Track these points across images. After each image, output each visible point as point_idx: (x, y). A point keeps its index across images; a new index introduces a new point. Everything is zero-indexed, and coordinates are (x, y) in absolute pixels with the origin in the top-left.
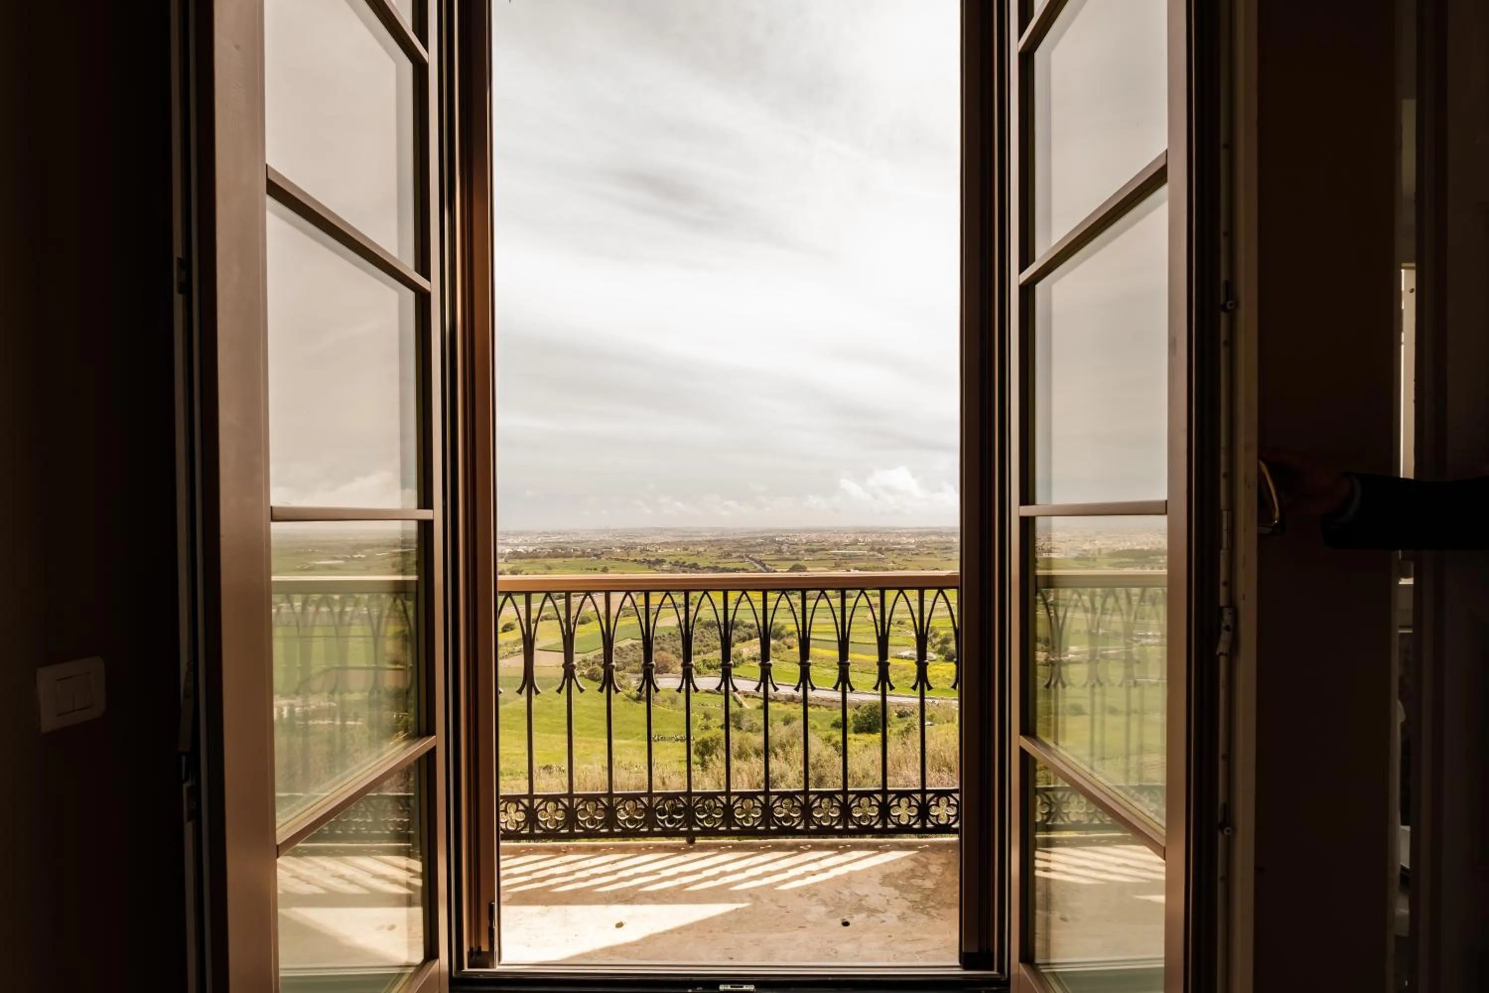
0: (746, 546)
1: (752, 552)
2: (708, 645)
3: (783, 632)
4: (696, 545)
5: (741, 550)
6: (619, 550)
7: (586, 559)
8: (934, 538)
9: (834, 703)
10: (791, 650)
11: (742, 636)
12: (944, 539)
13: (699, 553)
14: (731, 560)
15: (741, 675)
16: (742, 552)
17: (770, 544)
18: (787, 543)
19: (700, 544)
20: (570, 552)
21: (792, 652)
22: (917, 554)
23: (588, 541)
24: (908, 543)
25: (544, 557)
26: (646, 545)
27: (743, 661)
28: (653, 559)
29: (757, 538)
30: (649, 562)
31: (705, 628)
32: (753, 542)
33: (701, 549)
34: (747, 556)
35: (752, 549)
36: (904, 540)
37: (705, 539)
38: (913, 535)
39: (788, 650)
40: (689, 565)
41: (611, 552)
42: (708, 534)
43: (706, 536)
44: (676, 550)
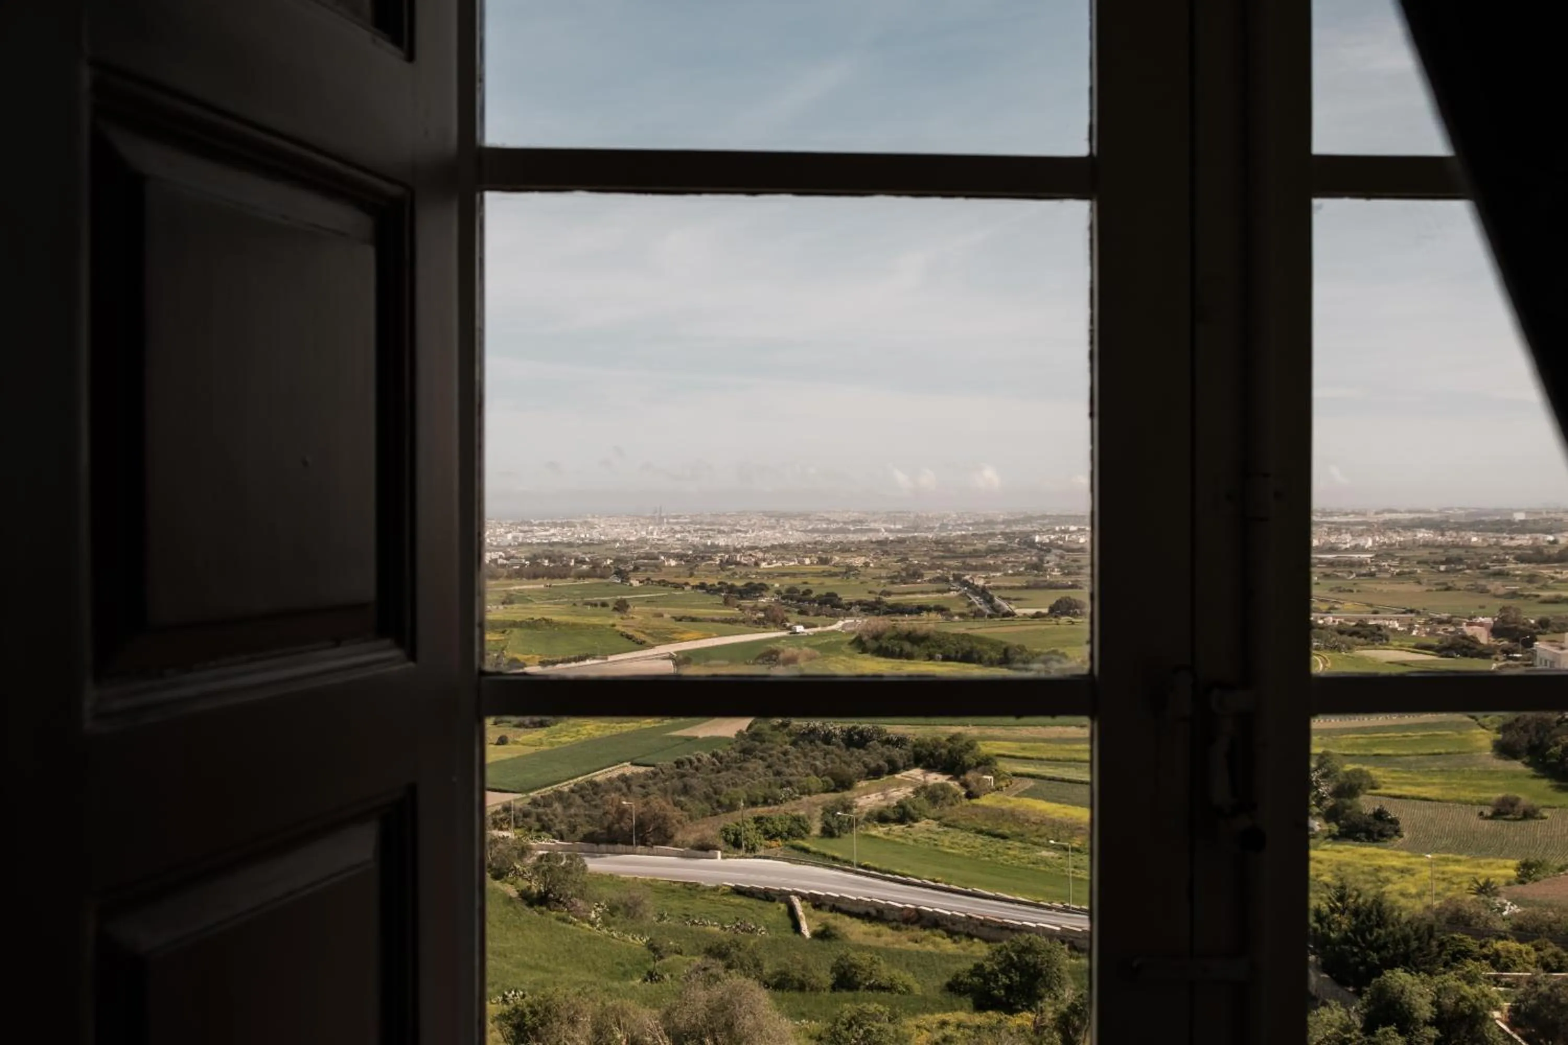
0: (964, 555)
1: (975, 568)
2: (789, 784)
3: (968, 758)
4: (849, 550)
5: (948, 563)
6: (673, 563)
7: (596, 580)
8: (1423, 535)
9: (1007, 932)
10: (974, 801)
11: (873, 765)
12: (1449, 537)
13: (850, 568)
14: (918, 587)
15: (836, 854)
16: (950, 567)
17: (1020, 550)
18: (1060, 547)
19: (859, 548)
20: (567, 566)
21: (974, 806)
22: (1372, 575)
23: (615, 541)
24: (1356, 549)
25: (509, 577)
26: (737, 550)
27: (851, 824)
28: (740, 584)
29: (993, 535)
30: (732, 589)
31: (794, 744)
32: (980, 546)
33: (858, 561)
34: (957, 578)
35: (973, 562)
36: (1348, 541)
37: (874, 537)
38: (1370, 529)
39: (966, 802)
40: (819, 597)
41: (656, 566)
42: (881, 526)
43: (878, 531)
44: (801, 563)
